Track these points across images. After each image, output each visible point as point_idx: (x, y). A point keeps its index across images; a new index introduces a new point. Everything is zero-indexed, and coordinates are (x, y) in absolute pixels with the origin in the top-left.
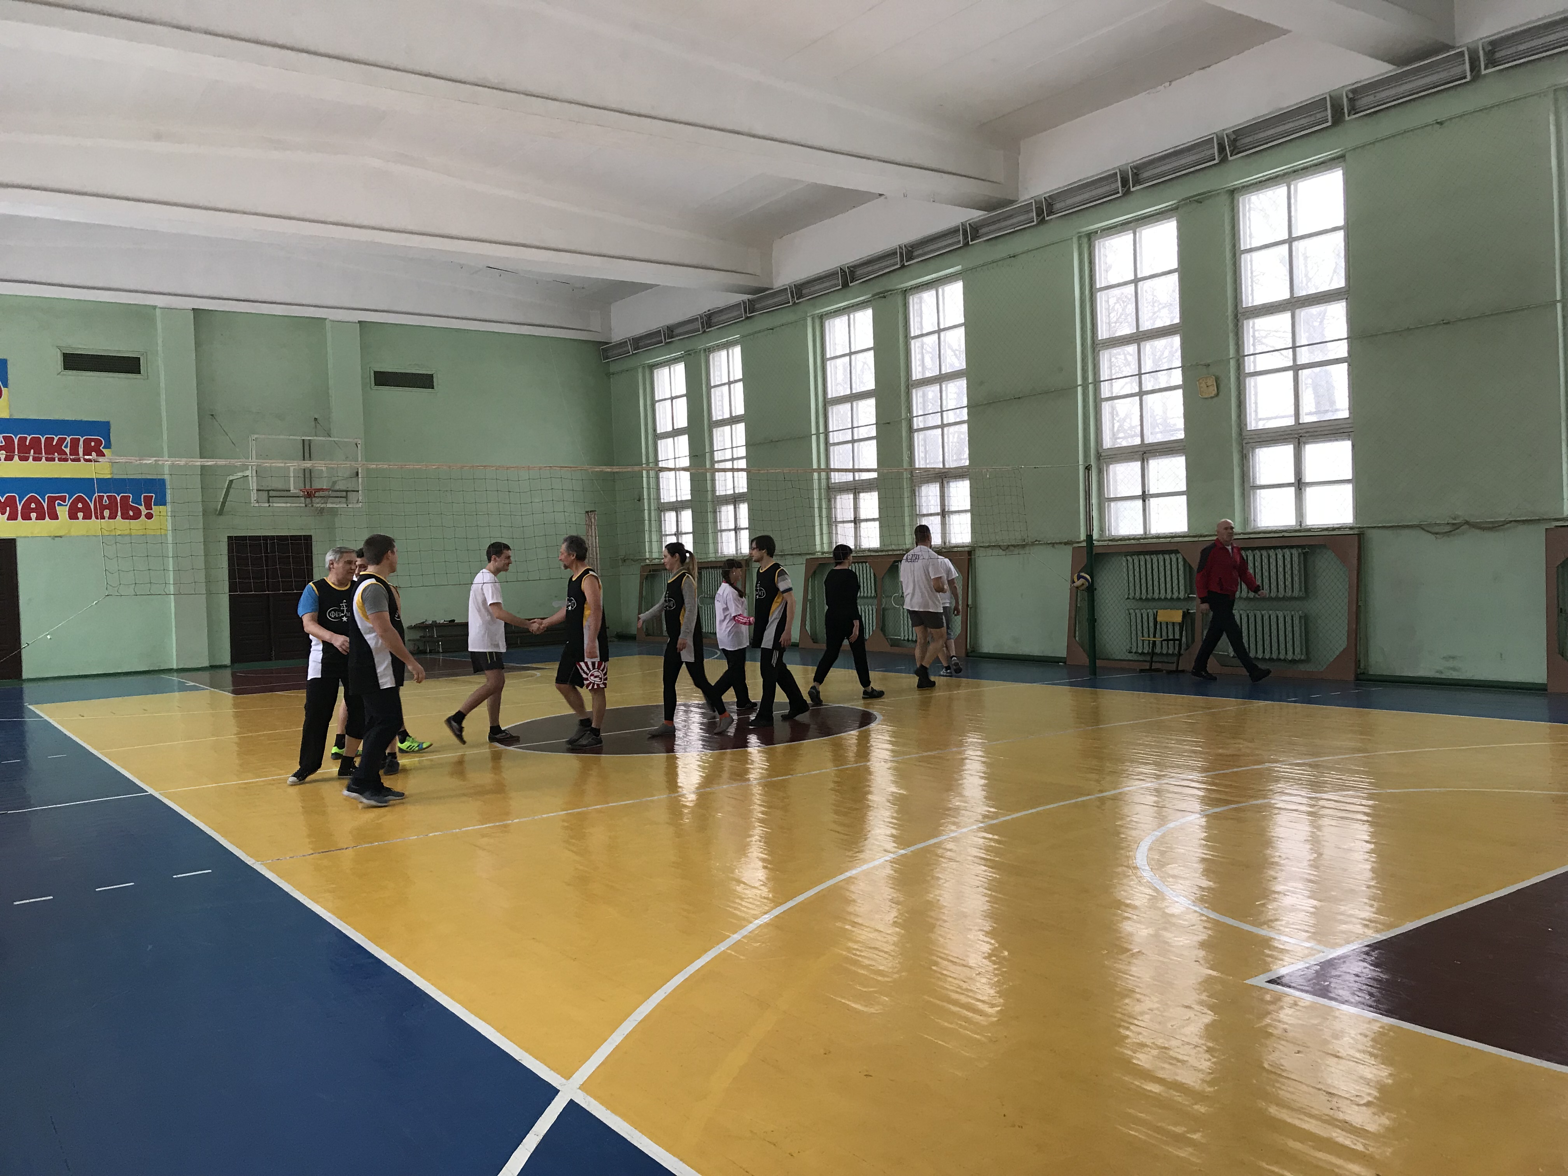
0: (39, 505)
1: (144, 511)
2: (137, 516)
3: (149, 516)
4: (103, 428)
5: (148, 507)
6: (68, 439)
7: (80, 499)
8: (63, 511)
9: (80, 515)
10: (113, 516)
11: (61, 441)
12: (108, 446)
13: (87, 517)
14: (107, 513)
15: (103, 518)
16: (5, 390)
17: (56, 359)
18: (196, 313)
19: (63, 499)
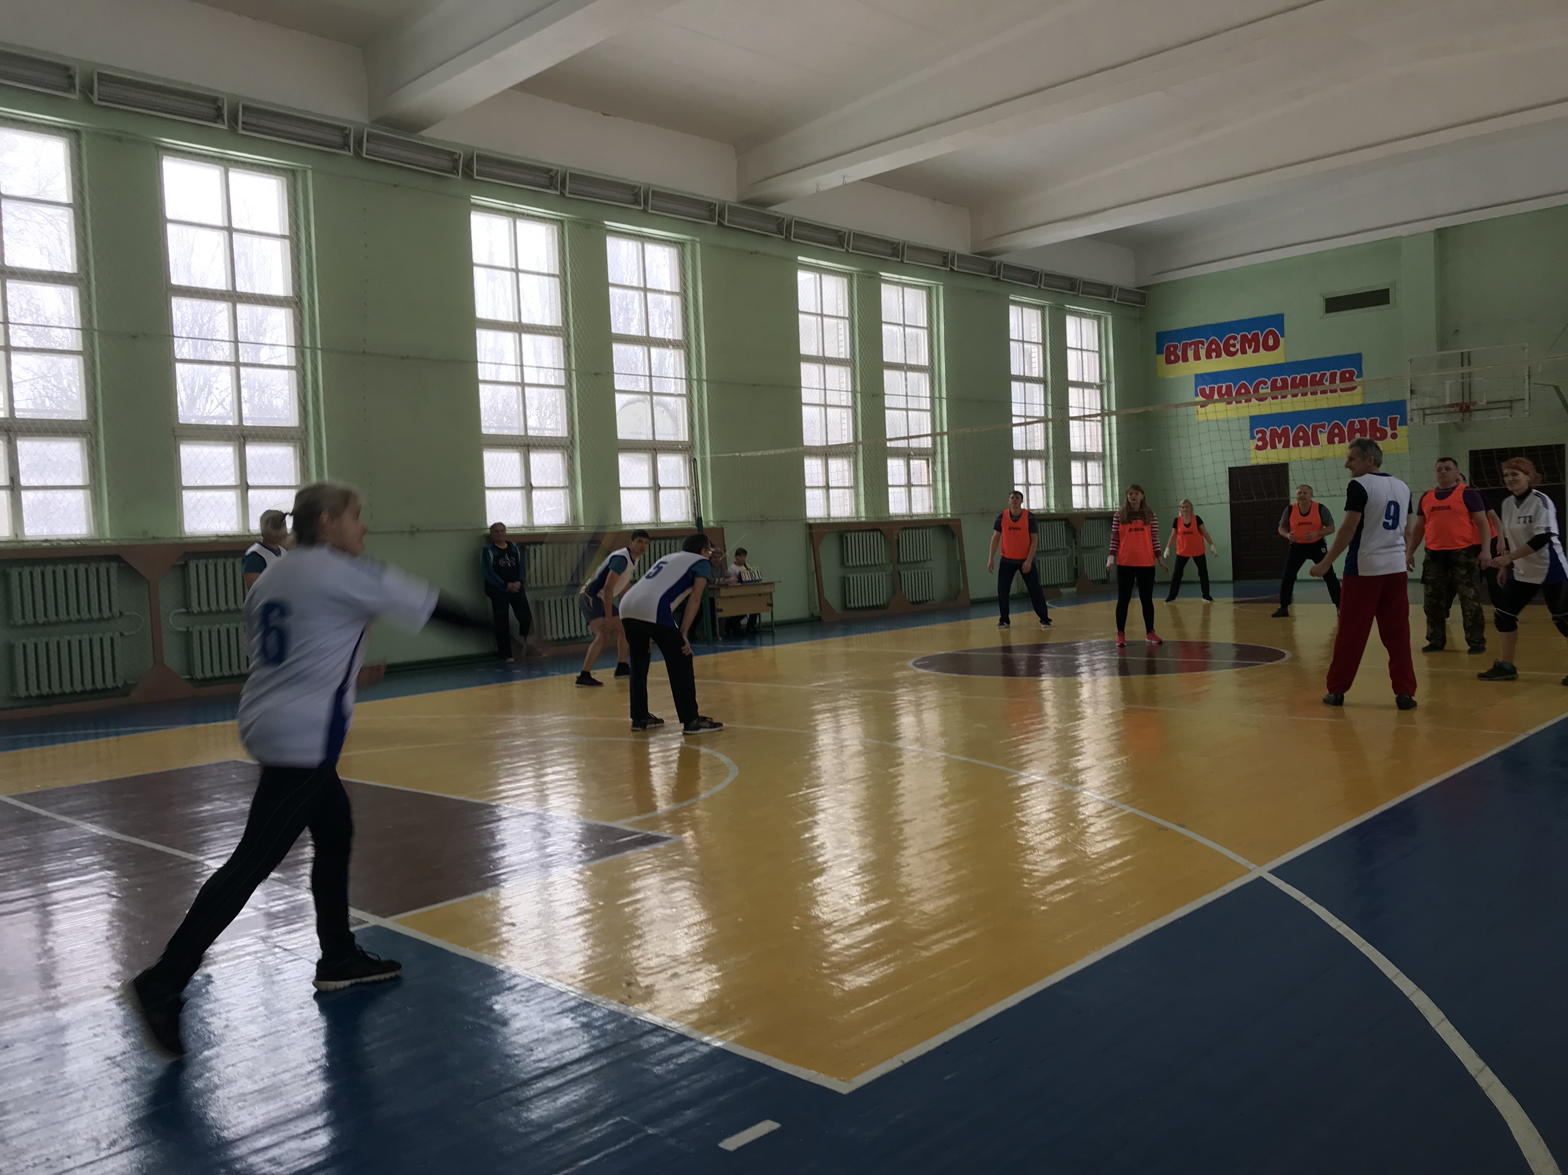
0: (1306, 433)
1: (1389, 432)
2: (1383, 436)
3: (1394, 436)
4: (1355, 360)
5: (1394, 428)
6: (1328, 374)
7: (1337, 426)
8: (1323, 437)
9: (1336, 439)
11: (1323, 376)
12: (1360, 376)
13: (1341, 440)
16: (1282, 340)
17: (1321, 305)
18: (1441, 233)
19: (1323, 427)
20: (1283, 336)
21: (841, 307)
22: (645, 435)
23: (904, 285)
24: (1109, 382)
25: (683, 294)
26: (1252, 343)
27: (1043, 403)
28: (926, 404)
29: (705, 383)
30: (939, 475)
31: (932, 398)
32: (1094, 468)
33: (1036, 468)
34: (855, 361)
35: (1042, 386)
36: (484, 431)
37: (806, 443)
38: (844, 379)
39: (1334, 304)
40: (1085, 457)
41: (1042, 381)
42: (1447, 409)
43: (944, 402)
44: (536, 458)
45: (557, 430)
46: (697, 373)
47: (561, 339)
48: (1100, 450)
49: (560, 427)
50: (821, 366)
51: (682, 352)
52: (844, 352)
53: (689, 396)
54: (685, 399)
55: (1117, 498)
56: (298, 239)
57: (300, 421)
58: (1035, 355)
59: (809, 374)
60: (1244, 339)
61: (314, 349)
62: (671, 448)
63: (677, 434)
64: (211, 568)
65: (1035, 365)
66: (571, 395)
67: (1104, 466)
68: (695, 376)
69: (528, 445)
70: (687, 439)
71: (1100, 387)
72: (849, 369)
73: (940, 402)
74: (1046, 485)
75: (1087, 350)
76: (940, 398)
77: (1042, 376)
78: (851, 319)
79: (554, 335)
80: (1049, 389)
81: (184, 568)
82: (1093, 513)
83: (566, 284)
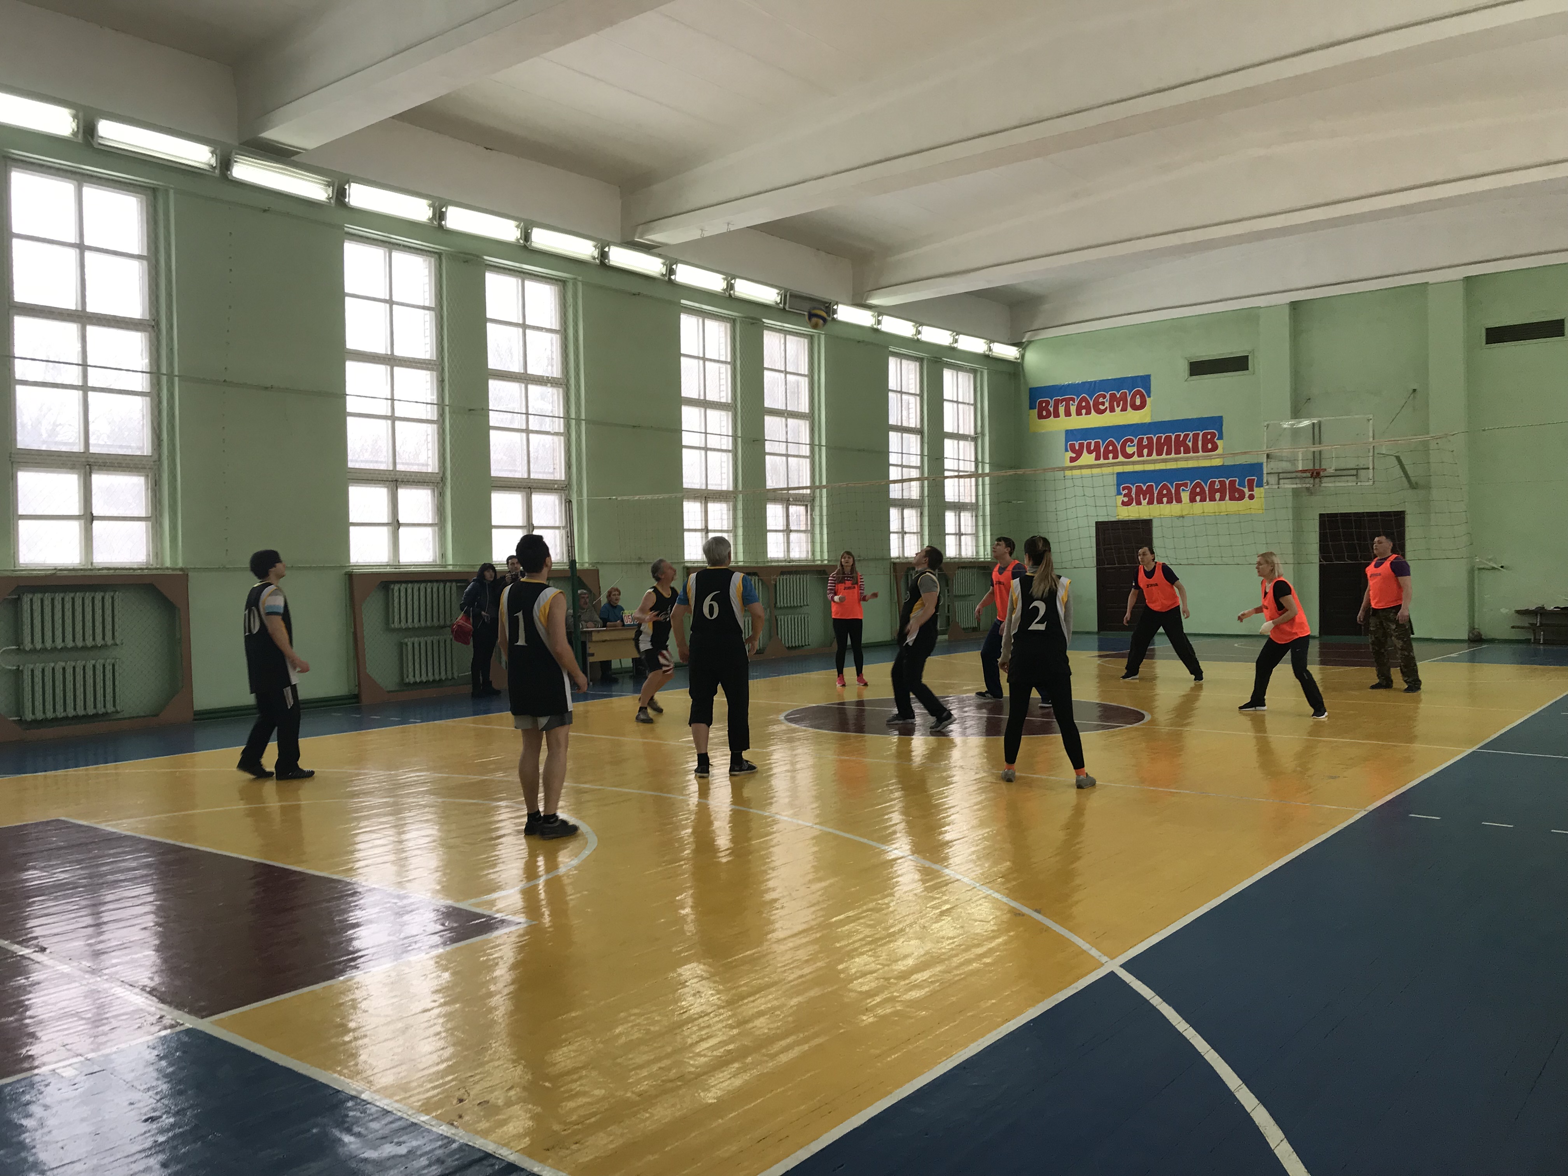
0: (1169, 491)
1: (1247, 493)
2: (1242, 497)
3: (1251, 497)
4: (1217, 422)
5: (1251, 489)
6: (1191, 435)
7: (1198, 485)
8: (1185, 496)
9: (1198, 498)
10: (1222, 499)
11: (1186, 436)
12: (1221, 438)
13: (1203, 500)
14: (1218, 495)
15: (1215, 500)
16: (1148, 400)
17: (1184, 368)
18: (1295, 306)
19: (1186, 485)
20: (1149, 397)
21: (723, 352)
22: (519, 473)
23: (786, 332)
24: (983, 434)
25: (563, 332)
26: (1119, 402)
27: (919, 453)
28: (806, 450)
29: (583, 423)
30: (817, 521)
31: (812, 445)
32: (967, 518)
33: (911, 517)
34: (736, 406)
35: (919, 437)
36: (350, 465)
37: (685, 486)
38: (724, 423)
39: (1198, 368)
40: (959, 507)
41: (919, 432)
42: (1299, 475)
43: (824, 449)
44: (405, 494)
45: (427, 465)
46: (576, 413)
47: (435, 373)
48: (974, 501)
49: (430, 463)
50: (703, 410)
51: (561, 390)
52: (725, 396)
53: (567, 434)
54: (562, 438)
55: (989, 548)
56: (157, 261)
57: (154, 449)
58: (912, 406)
59: (690, 417)
60: (1113, 399)
61: (171, 376)
62: (546, 487)
63: (553, 473)
64: (47, 603)
65: (912, 415)
66: (444, 431)
67: (976, 516)
68: (573, 416)
69: (396, 481)
70: (563, 478)
71: (975, 439)
72: (730, 413)
73: (820, 450)
74: (921, 533)
75: (963, 403)
76: (820, 445)
77: (919, 426)
78: (733, 363)
79: (427, 369)
80: (926, 440)
81: (16, 603)
82: (964, 562)
83: (442, 318)
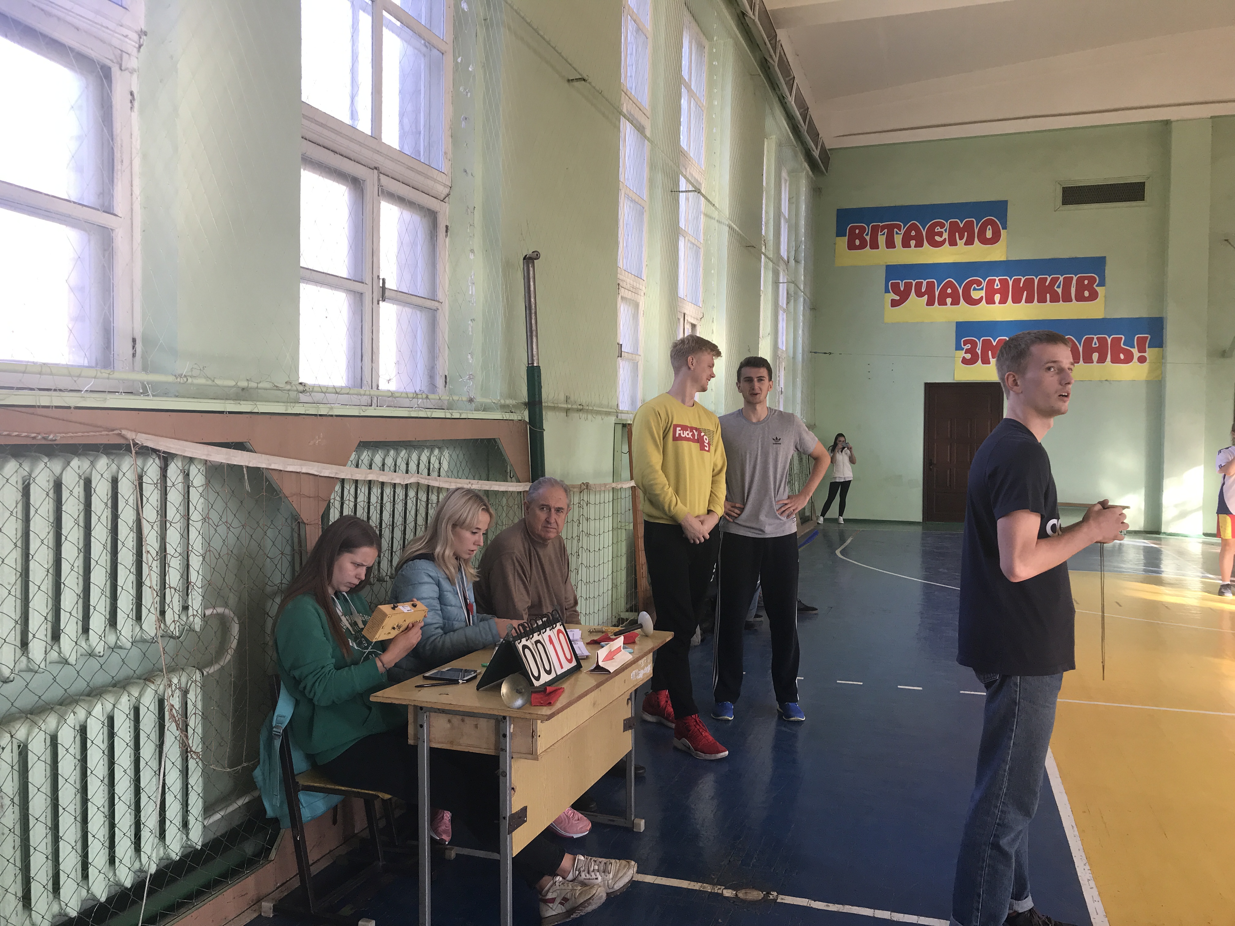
1: (1137, 355)
2: (1129, 359)
3: (1142, 360)
4: (1098, 265)
5: (1142, 349)
10: (1103, 360)
11: (1055, 280)
12: (1102, 284)
14: (1095, 356)
16: (1003, 232)
17: (1055, 194)
18: (1217, 122)
20: (1005, 228)
26: (963, 233)
39: (1075, 195)
41: (764, 241)
48: (785, 348)
60: (954, 228)
